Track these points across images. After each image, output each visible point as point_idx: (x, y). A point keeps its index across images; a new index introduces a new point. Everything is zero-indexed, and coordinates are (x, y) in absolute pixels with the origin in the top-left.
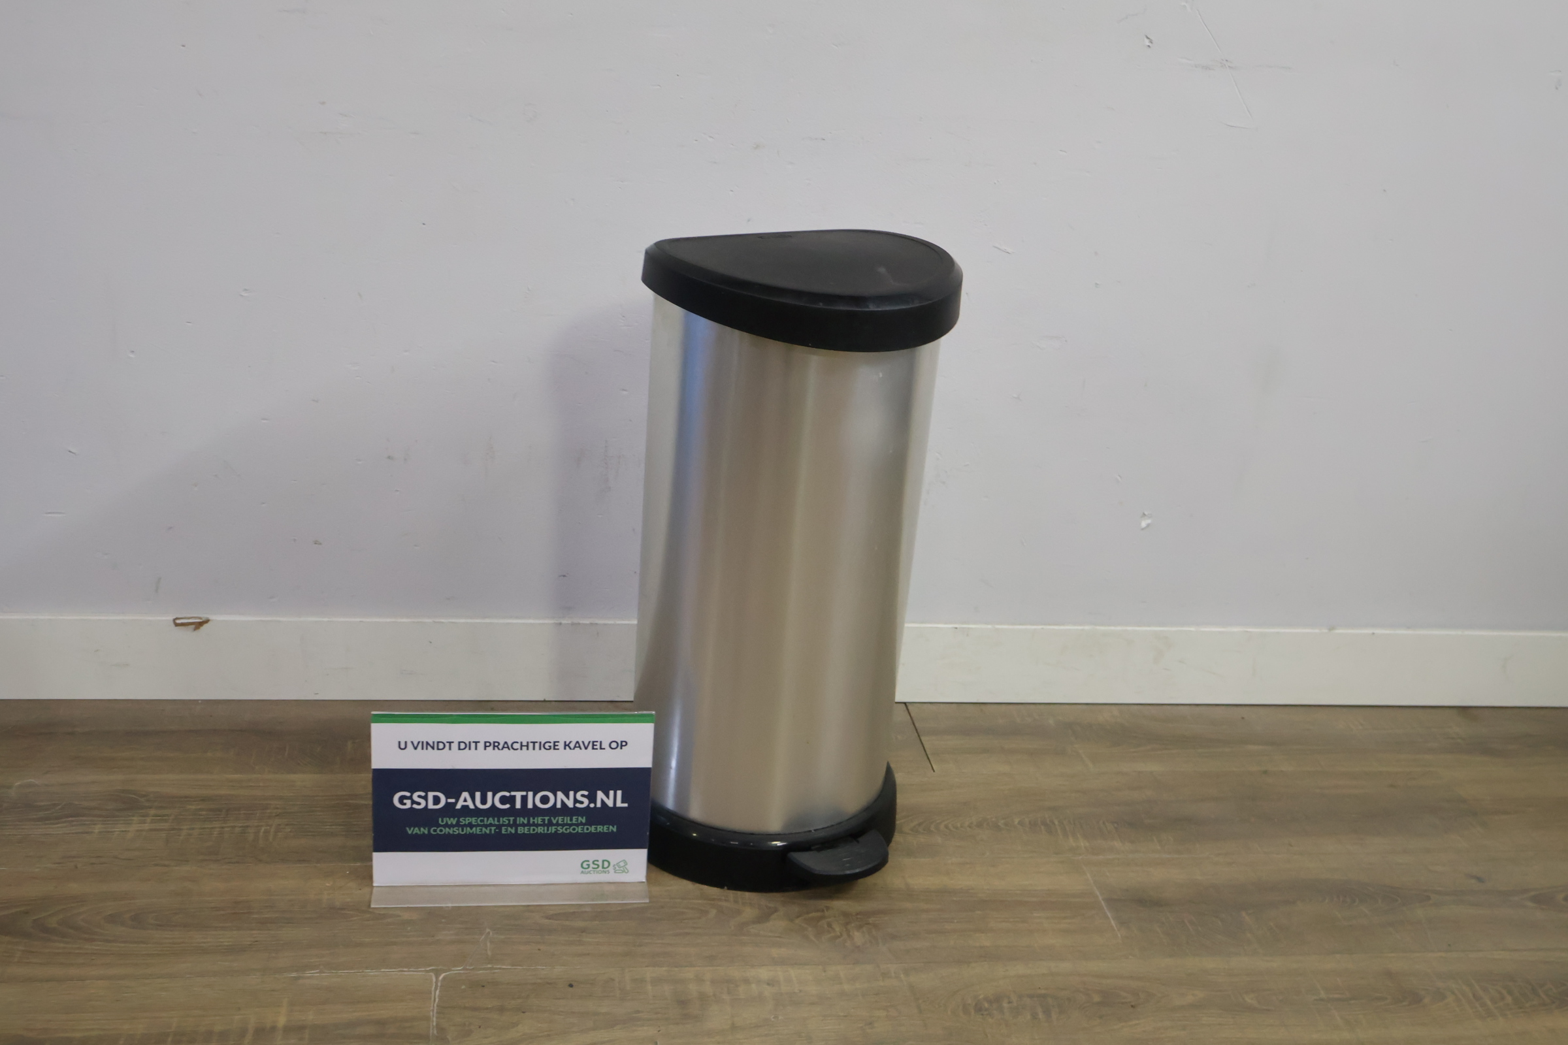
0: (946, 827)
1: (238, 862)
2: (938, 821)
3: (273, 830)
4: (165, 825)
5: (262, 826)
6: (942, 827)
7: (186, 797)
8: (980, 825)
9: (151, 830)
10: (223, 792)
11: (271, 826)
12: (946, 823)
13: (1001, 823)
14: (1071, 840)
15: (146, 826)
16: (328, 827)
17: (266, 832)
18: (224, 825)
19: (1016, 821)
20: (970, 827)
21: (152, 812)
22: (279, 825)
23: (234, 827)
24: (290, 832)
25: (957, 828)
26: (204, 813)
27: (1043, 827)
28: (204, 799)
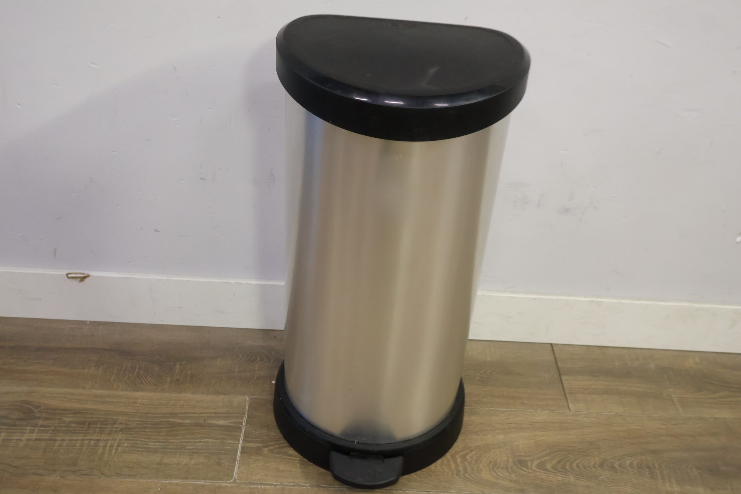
0: (578, 466)
1: (87, 475)
2: (572, 460)
3: (116, 444)
4: (46, 436)
5: (109, 440)
6: (574, 465)
7: (64, 410)
8: (601, 466)
9: (36, 440)
10: (89, 406)
11: (116, 440)
12: (577, 462)
13: (616, 465)
14: (667, 484)
15: (34, 436)
16: (152, 444)
17: (111, 446)
18: (84, 438)
19: (628, 462)
20: (594, 467)
21: (40, 422)
22: (121, 440)
23: (91, 440)
24: (127, 447)
25: (585, 467)
26: (74, 425)
27: (647, 470)
28: (76, 412)
